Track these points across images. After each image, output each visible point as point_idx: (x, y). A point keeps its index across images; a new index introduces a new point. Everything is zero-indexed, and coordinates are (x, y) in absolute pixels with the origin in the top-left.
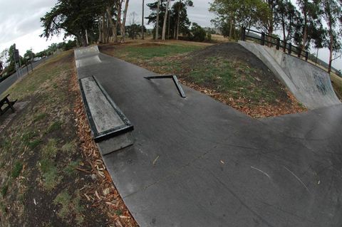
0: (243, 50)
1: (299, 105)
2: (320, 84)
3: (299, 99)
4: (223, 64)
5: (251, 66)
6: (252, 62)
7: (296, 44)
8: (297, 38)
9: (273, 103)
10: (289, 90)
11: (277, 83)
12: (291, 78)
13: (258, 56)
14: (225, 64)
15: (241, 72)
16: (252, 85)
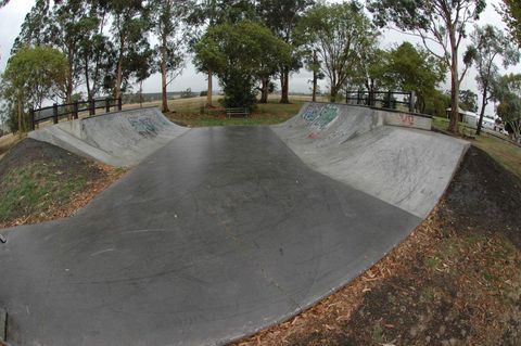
0: (35, 144)
1: (117, 170)
2: (143, 128)
3: (116, 164)
4: (20, 178)
5: (48, 160)
6: (48, 155)
7: (108, 92)
8: (109, 83)
9: (85, 188)
10: (100, 162)
11: (83, 163)
12: (98, 147)
13: (53, 143)
14: (22, 176)
15: (39, 176)
16: (56, 183)
